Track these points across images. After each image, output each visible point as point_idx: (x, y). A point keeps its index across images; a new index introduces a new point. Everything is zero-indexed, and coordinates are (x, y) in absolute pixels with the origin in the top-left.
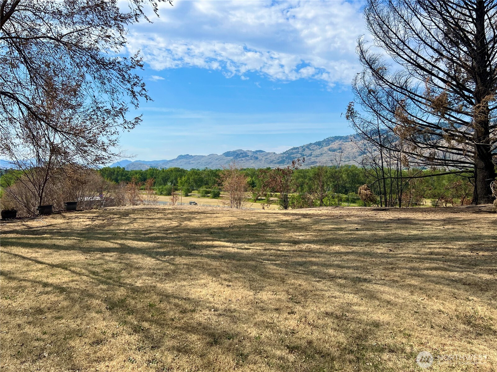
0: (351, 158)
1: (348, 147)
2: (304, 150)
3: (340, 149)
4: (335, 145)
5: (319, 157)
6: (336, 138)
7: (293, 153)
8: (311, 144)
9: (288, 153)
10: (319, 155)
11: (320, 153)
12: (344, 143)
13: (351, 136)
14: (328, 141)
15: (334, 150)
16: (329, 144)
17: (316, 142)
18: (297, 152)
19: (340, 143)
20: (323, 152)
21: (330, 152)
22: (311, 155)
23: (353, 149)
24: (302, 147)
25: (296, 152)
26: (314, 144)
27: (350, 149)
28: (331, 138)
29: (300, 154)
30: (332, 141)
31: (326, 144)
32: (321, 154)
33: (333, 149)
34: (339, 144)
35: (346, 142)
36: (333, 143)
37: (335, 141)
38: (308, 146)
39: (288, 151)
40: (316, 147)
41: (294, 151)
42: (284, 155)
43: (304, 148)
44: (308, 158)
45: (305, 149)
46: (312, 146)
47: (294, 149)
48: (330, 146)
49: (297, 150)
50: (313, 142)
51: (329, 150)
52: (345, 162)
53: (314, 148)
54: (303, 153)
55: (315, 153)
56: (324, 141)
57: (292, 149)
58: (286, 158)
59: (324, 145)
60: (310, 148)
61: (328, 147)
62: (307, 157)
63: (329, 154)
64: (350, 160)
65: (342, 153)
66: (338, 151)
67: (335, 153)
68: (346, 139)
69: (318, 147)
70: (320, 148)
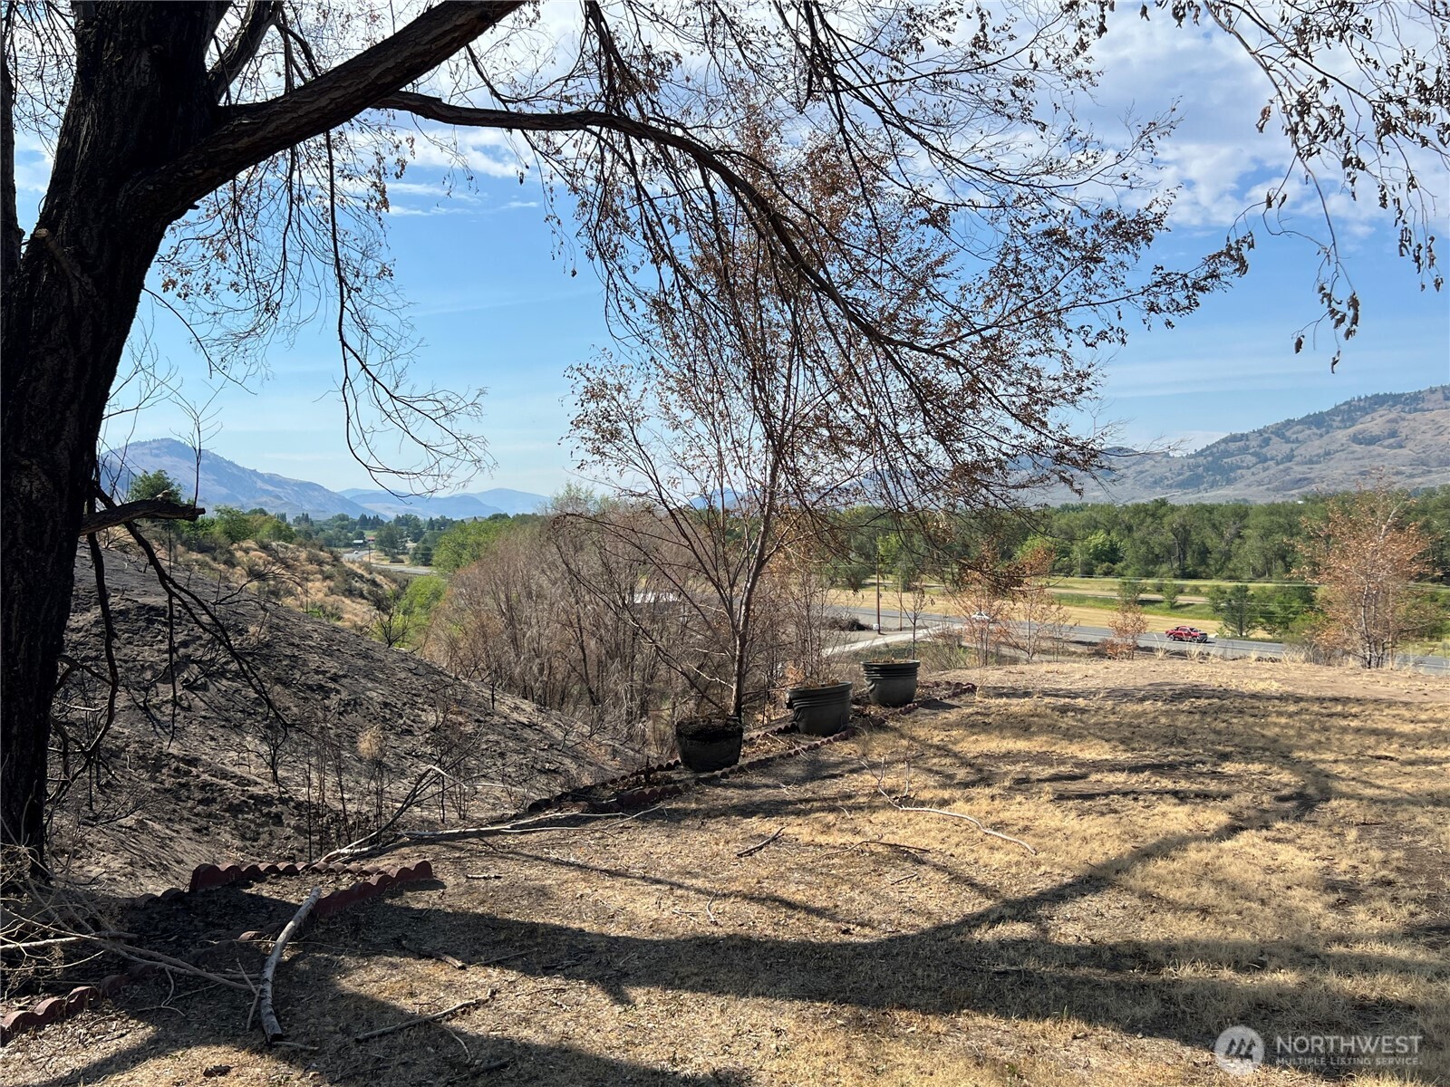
0: (1435, 464)
1: (1424, 428)
2: (1267, 442)
3: (1393, 434)
4: (1374, 423)
5: (1317, 463)
6: (1379, 401)
7: (1227, 454)
8: (1289, 423)
9: (1212, 454)
10: (1318, 455)
11: (1321, 451)
12: (1409, 417)
13: (1432, 391)
14: (1351, 411)
15: (1372, 441)
16: (1353, 422)
17: (1308, 416)
18: (1245, 450)
19: (1392, 416)
20: (1334, 447)
21: (1356, 447)
22: (1290, 458)
23: (1440, 434)
24: (1260, 432)
25: (1239, 449)
26: (1301, 422)
27: (1428, 436)
28: (1360, 400)
29: (1253, 454)
30: (1365, 411)
31: (1343, 421)
32: (1328, 453)
33: (1367, 435)
34: (1390, 421)
35: (1416, 410)
36: (1368, 418)
37: (1374, 410)
38: (1281, 431)
39: (1213, 446)
40: (1308, 432)
41: (1233, 446)
42: (1201, 460)
43: (1265, 436)
44: (1281, 467)
45: (1270, 439)
46: (1295, 429)
47: (1234, 438)
48: (1358, 427)
49: (1242, 443)
50: (1298, 416)
51: (1356, 439)
52: (1411, 476)
53: (1301, 437)
54: (1264, 450)
55: (1304, 451)
56: (1336, 410)
57: (1225, 441)
58: (1207, 469)
59: (1335, 424)
60: (1288, 434)
61: (1351, 431)
62: (1278, 464)
63: (1353, 452)
64: (1429, 472)
65: (1401, 447)
66: (1386, 442)
67: (1376, 449)
68: (1413, 401)
69: (1315, 430)
70: (1321, 436)
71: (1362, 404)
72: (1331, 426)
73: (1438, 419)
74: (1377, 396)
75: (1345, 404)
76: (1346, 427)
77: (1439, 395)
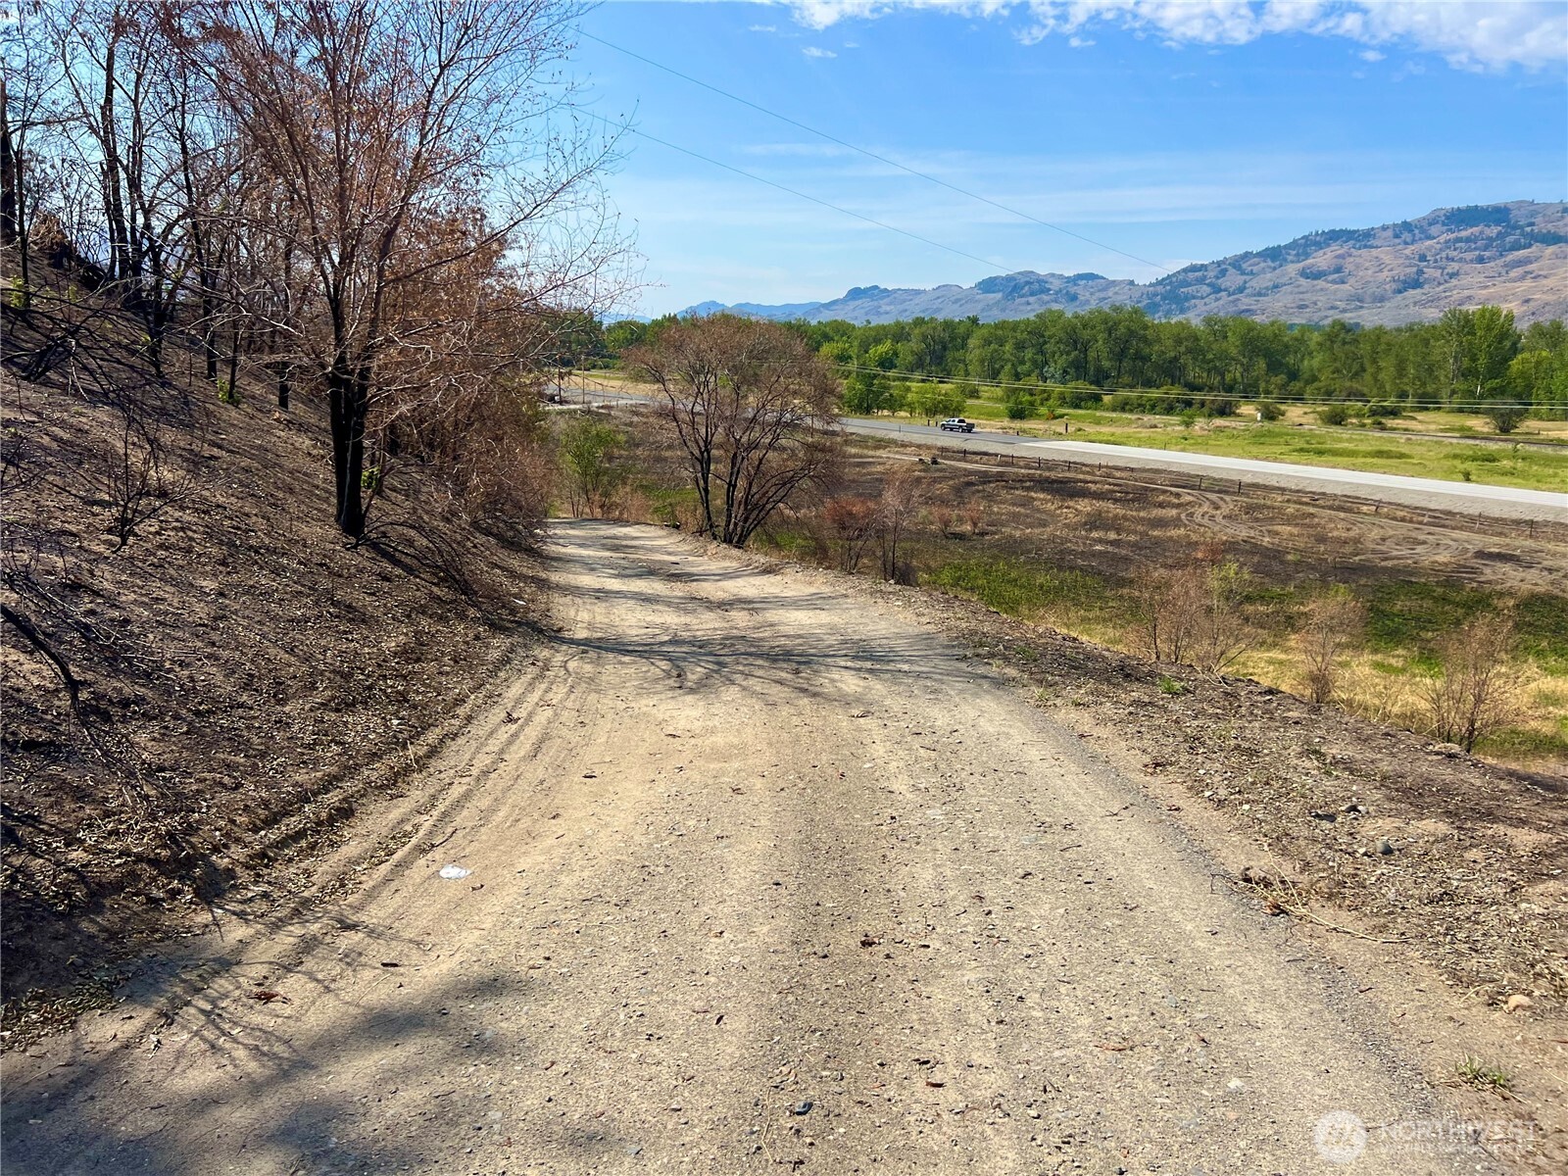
0: (1369, 300)
1: (1367, 264)
2: (1223, 272)
3: (1338, 270)
4: (1322, 259)
5: (1266, 295)
6: (1334, 236)
7: (1186, 284)
8: (1247, 255)
9: (1171, 283)
10: (1267, 288)
11: (1271, 284)
12: (1357, 253)
13: (1384, 228)
14: (1307, 245)
15: (1318, 275)
16: (1307, 256)
17: (1267, 249)
18: (1201, 281)
19: (1342, 251)
20: (1284, 280)
21: (1303, 281)
22: (1241, 290)
23: (1381, 271)
24: (1219, 264)
25: (1197, 280)
26: (1259, 254)
27: (1370, 272)
28: (1317, 234)
29: (1208, 285)
30: (1319, 245)
31: (1298, 255)
32: (1276, 287)
33: (1315, 269)
34: (1338, 257)
35: (1365, 247)
36: (1321, 252)
37: (1329, 245)
38: (1238, 263)
39: (1174, 275)
40: (1263, 265)
41: (1191, 275)
42: (1160, 289)
43: (1222, 268)
44: (1231, 298)
45: (1226, 270)
46: (1251, 261)
47: (1193, 268)
48: (1310, 261)
49: (1199, 274)
50: (1257, 247)
51: (1304, 274)
52: (1344, 311)
53: (1255, 269)
54: (1220, 281)
55: (1256, 284)
56: (1294, 244)
57: (1185, 270)
58: (1164, 298)
59: (1290, 258)
60: (1244, 266)
61: (1301, 265)
62: (1229, 295)
63: (1299, 286)
64: (1361, 307)
65: (1343, 282)
66: (1330, 278)
67: (1320, 283)
68: (1363, 238)
69: (1270, 264)
70: (1275, 269)
71: (1318, 238)
72: (1285, 260)
73: (1382, 256)
74: (1333, 231)
75: (1303, 238)
76: (1299, 262)
77: (1389, 233)
